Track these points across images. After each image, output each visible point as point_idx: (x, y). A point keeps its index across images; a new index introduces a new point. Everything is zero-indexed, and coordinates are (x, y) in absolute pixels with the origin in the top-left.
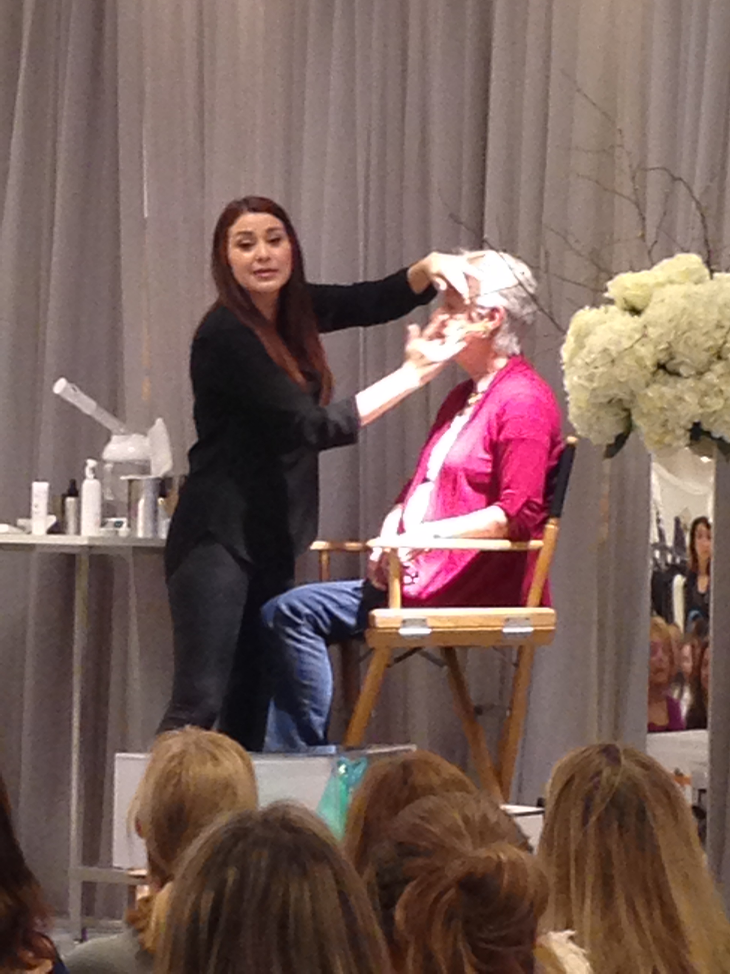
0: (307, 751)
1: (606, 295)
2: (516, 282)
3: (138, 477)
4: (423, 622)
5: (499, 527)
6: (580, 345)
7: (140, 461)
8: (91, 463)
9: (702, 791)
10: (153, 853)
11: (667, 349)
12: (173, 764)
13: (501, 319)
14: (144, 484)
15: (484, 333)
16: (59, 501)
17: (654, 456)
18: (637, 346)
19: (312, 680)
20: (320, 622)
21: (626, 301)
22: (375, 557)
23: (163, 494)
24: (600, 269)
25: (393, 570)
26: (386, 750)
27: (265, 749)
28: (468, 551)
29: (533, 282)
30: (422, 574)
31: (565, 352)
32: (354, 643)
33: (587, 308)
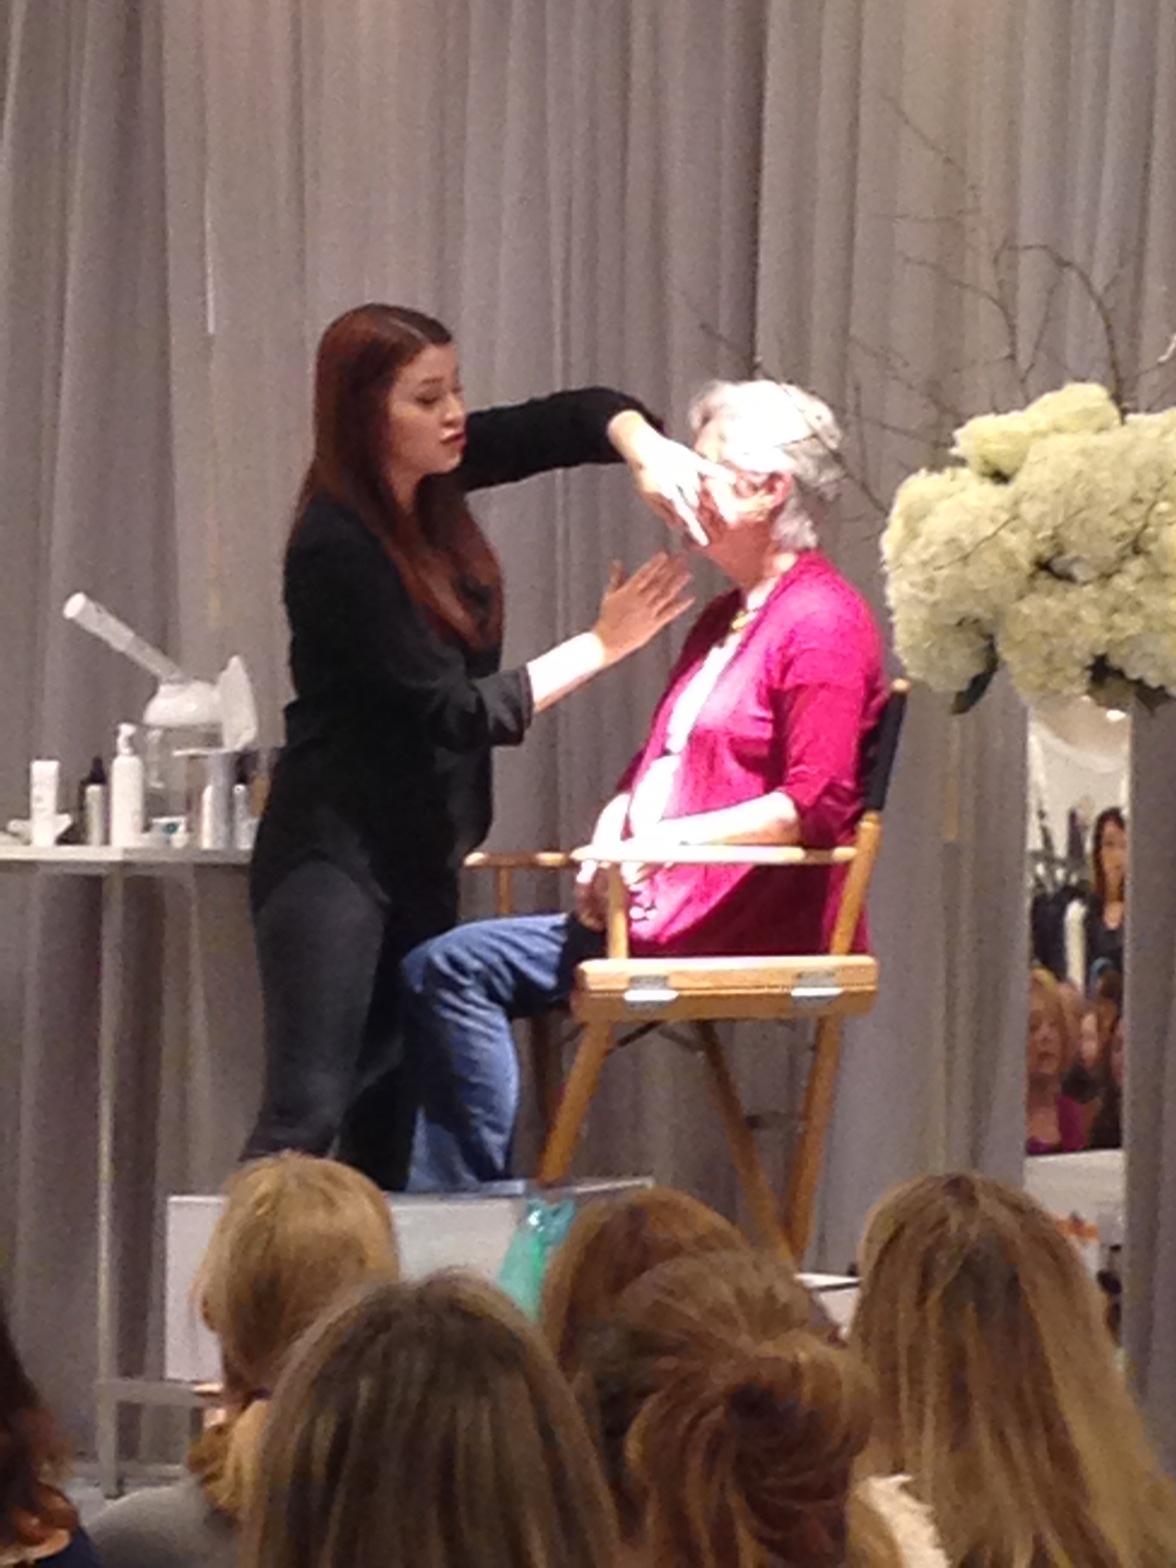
0: (476, 1191)
1: (954, 451)
2: (807, 432)
3: (203, 752)
4: (662, 981)
5: (786, 827)
6: (912, 534)
7: (204, 725)
8: (126, 730)
9: (1116, 1248)
10: (232, 1354)
11: (1053, 537)
12: (260, 1212)
13: (786, 489)
14: (209, 762)
15: (760, 513)
16: (75, 792)
17: (1031, 711)
18: (1003, 533)
19: (485, 1075)
20: (496, 982)
21: (986, 462)
22: (584, 877)
23: (242, 778)
24: (944, 410)
25: (613, 897)
26: (606, 1186)
27: (410, 1185)
28: (735, 865)
29: (837, 433)
30: (659, 903)
31: (889, 543)
32: (554, 1014)
33: (923, 472)
